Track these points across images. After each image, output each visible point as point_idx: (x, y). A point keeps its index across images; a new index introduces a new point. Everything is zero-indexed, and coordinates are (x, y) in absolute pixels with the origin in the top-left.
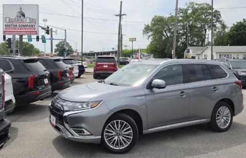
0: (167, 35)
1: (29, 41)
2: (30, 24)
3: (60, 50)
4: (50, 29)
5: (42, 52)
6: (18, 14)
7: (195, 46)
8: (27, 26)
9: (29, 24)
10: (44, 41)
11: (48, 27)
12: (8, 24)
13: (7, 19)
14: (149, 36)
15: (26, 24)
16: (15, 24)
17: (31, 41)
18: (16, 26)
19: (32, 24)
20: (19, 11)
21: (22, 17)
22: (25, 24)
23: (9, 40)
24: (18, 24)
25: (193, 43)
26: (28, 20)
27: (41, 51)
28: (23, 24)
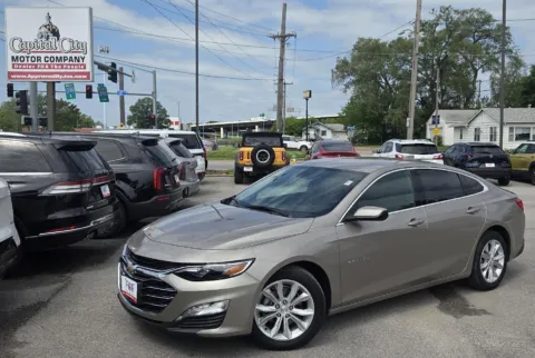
0: (387, 83)
1: (68, 98)
2: (74, 55)
3: (139, 118)
4: (118, 68)
5: (98, 123)
6: (44, 30)
7: (450, 108)
8: (65, 59)
9: (68, 55)
10: (104, 97)
11: (114, 65)
12: (20, 55)
13: (17, 43)
14: (347, 86)
15: (63, 55)
16: (36, 55)
17: (74, 97)
18: (39, 59)
19: (77, 55)
20: (45, 22)
21: (52, 39)
22: (59, 55)
23: (23, 94)
24: (43, 56)
25: (447, 101)
26: (67, 45)
27: (95, 121)
28: (55, 55)
